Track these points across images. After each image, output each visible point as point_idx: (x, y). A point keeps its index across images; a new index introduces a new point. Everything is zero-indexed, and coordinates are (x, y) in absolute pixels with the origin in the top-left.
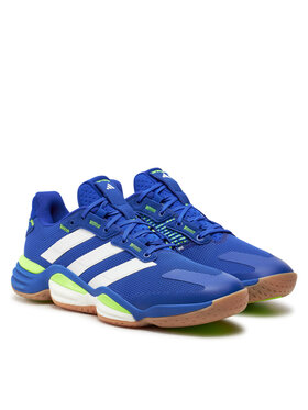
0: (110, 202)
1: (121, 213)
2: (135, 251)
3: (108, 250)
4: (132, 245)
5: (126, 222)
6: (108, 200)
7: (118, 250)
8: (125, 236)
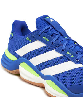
0: (54, 28)
1: (61, 34)
2: (70, 57)
3: (53, 54)
4: (68, 53)
5: (64, 39)
6: (52, 26)
7: (59, 55)
8: (64, 47)
